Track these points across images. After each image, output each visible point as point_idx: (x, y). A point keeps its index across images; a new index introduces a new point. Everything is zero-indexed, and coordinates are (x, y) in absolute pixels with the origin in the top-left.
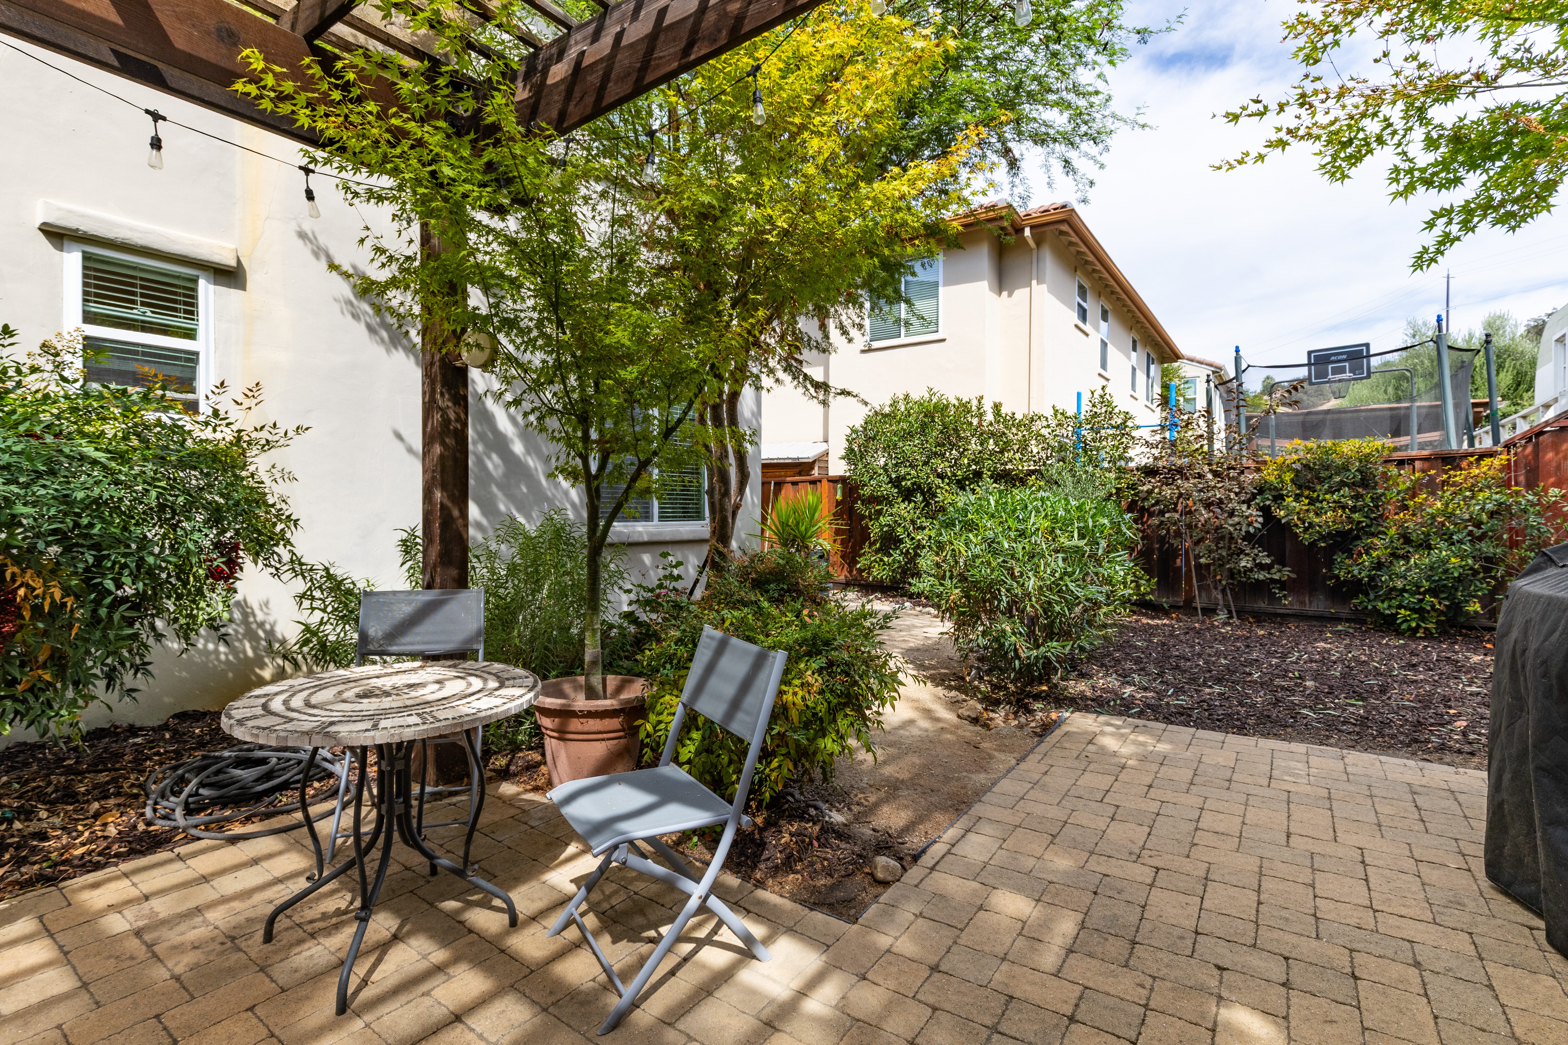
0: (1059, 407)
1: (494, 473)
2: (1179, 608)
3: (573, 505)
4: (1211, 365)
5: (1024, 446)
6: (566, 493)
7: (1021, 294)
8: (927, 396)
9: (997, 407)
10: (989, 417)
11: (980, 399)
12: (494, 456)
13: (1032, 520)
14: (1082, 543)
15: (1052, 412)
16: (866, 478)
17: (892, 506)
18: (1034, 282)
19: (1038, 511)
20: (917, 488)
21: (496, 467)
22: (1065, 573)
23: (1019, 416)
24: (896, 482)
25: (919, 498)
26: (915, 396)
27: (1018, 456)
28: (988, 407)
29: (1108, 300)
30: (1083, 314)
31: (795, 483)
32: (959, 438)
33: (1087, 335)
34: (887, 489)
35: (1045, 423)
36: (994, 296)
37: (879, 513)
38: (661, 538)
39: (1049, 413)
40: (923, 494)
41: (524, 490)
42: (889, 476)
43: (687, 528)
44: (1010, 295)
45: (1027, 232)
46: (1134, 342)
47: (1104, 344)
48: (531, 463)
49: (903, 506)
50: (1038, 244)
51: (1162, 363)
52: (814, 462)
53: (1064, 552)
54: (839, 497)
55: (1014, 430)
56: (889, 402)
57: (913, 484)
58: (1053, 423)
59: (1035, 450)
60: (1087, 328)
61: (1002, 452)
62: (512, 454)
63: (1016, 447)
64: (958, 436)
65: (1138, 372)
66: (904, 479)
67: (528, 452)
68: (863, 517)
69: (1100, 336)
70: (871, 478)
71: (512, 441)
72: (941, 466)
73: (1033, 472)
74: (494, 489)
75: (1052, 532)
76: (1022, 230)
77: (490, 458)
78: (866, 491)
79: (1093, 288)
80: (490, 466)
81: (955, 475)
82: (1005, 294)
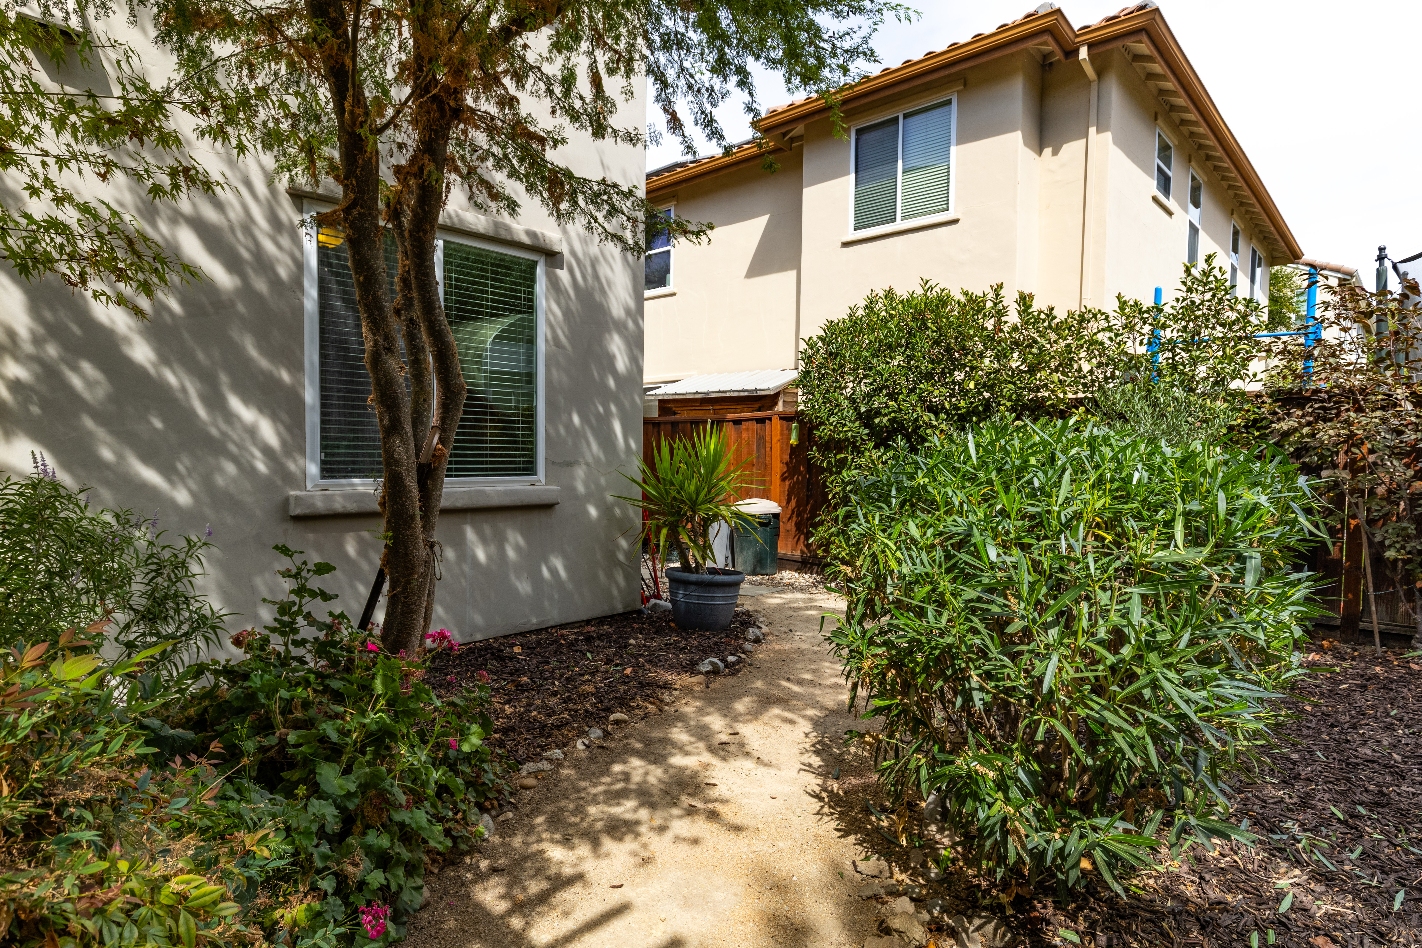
0: (1129, 297)
1: (87, 395)
2: (1332, 628)
3: (267, 451)
4: (1337, 270)
5: (1067, 361)
6: (252, 431)
7: (1073, 149)
8: (920, 291)
9: (1025, 301)
10: (1013, 318)
11: (998, 289)
12: (86, 367)
13: (1064, 492)
14: (1198, 556)
15: (1116, 305)
16: (824, 414)
17: (860, 453)
18: (1092, 130)
19: (1080, 469)
20: (897, 427)
21: (90, 384)
22: (1150, 646)
23: (1060, 314)
24: (866, 419)
25: (900, 441)
26: (902, 292)
27: (1055, 377)
28: (1010, 299)
29: (1202, 166)
30: (1165, 184)
31: (737, 422)
32: (965, 351)
33: (1170, 213)
34: (853, 429)
35: (1104, 324)
36: (1032, 155)
37: (842, 464)
38: (481, 502)
39: (1111, 306)
40: (908, 438)
41: (158, 424)
42: (856, 409)
43: (500, 488)
44: (1055, 153)
45: (1083, 53)
46: (1236, 233)
47: (1194, 230)
48: (171, 378)
49: (876, 454)
50: (1100, 73)
51: (1272, 265)
52: (777, 395)
53: (1145, 579)
54: (794, 440)
55: (1053, 336)
56: (863, 303)
57: (893, 421)
58: (1118, 323)
59: (1086, 367)
60: (1171, 203)
61: (1032, 370)
62: (129, 363)
63: (1053, 364)
64: (963, 348)
65: (1239, 274)
66: (878, 413)
67: (164, 359)
68: (822, 470)
69: (1188, 218)
70: (831, 413)
71: (128, 341)
72: (938, 395)
73: (1080, 402)
74: (88, 423)
75: (1112, 523)
76: (1076, 51)
77: (75, 369)
78: (823, 432)
79: (1180, 148)
80: (76, 382)
81: (956, 408)
82: (1048, 151)
